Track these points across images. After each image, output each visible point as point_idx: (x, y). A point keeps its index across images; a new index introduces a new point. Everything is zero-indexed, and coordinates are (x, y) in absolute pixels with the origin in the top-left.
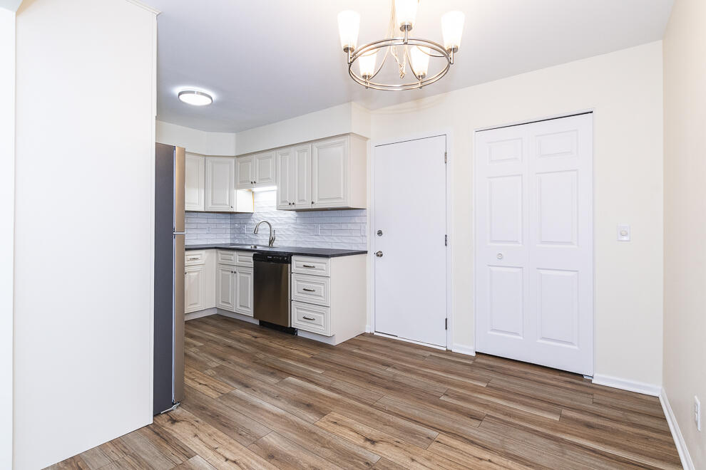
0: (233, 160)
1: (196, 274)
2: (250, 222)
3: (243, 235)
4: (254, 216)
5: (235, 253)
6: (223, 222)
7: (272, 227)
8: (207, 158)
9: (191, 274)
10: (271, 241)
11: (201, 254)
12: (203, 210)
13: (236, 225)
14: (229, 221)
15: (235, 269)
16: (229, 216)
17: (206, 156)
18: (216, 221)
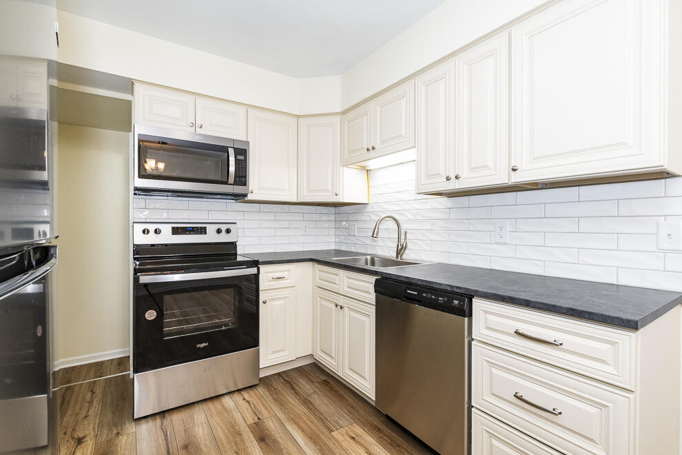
0: (337, 119)
1: (281, 302)
2: (363, 218)
3: (352, 238)
4: (369, 208)
5: (342, 272)
6: (325, 218)
7: (403, 226)
8: (300, 120)
9: (274, 303)
10: (400, 250)
11: (289, 271)
12: (295, 200)
13: (344, 223)
14: (332, 217)
15: (341, 300)
16: (332, 209)
17: (298, 116)
18: (315, 217)
